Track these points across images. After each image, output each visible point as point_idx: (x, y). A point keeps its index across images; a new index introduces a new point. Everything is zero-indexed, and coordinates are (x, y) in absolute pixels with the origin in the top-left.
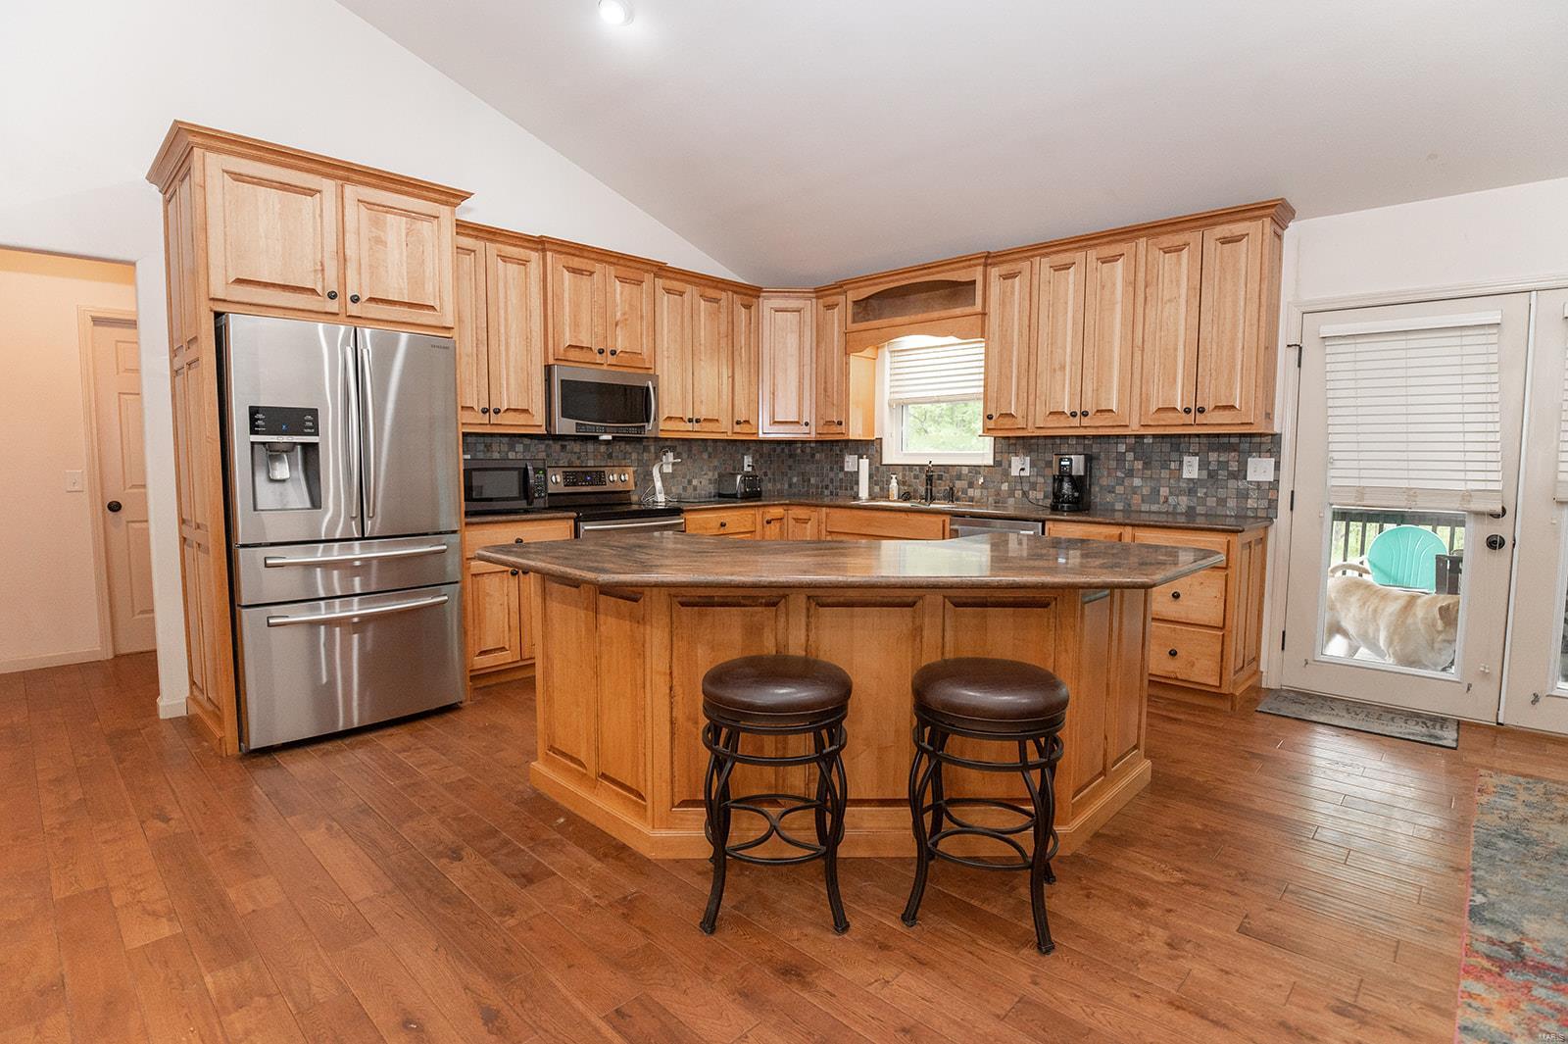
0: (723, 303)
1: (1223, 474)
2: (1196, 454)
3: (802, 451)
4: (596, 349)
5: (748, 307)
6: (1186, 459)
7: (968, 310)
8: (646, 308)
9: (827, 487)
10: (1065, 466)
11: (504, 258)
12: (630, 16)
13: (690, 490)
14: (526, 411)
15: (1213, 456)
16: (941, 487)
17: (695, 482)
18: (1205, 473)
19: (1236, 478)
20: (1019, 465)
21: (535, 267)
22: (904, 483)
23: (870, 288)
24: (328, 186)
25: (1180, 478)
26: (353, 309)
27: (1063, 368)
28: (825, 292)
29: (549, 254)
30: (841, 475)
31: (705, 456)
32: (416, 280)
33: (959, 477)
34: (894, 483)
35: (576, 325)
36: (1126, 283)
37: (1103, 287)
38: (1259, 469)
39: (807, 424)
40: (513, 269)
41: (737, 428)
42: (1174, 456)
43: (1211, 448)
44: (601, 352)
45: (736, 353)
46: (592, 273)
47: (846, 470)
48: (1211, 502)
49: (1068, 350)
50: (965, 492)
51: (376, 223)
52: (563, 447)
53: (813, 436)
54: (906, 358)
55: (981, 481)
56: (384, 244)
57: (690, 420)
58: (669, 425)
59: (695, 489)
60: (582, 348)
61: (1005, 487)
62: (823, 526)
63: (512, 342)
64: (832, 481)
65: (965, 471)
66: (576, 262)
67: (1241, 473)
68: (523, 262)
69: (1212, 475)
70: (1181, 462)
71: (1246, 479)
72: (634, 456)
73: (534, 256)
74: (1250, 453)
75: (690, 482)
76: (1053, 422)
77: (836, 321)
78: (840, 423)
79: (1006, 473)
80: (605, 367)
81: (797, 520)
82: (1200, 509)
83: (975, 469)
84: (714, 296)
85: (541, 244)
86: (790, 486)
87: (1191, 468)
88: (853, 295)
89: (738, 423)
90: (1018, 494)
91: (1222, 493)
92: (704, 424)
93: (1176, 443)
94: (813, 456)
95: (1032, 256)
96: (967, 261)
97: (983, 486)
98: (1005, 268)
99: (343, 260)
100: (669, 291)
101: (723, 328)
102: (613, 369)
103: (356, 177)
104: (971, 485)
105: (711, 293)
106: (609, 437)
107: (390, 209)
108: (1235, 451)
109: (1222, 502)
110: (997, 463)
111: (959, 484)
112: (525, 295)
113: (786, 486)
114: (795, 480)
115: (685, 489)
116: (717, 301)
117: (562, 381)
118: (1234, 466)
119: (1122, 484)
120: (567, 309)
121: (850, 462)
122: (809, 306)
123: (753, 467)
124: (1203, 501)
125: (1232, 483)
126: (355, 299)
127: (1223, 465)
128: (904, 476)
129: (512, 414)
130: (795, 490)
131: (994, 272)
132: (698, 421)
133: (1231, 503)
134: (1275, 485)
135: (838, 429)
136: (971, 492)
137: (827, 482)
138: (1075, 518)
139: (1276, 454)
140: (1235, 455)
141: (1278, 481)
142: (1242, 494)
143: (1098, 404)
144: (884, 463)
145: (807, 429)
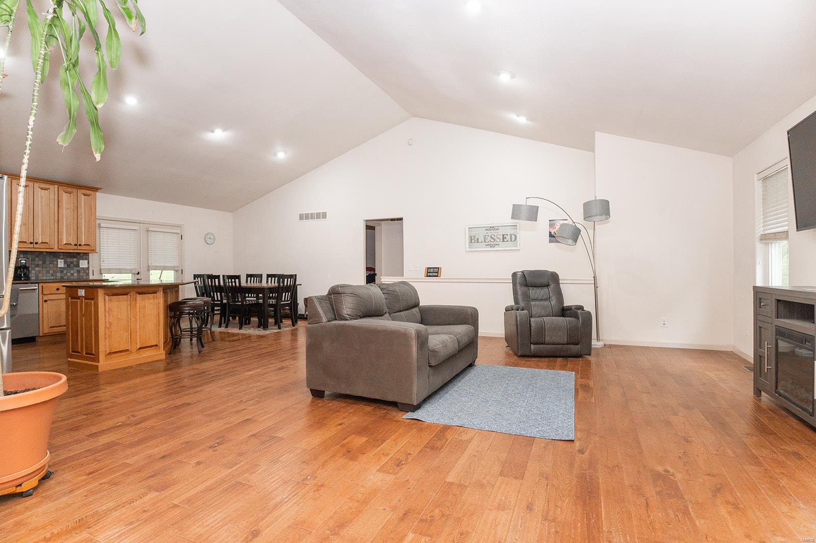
1: (72, 265)
2: (62, 259)
6: (59, 261)
15: (69, 260)
18: (66, 265)
19: (76, 267)
25: (57, 267)
38: (83, 264)
42: (54, 259)
43: (68, 257)
48: (69, 274)
69: (68, 266)
70: (57, 261)
71: (79, 266)
74: (80, 259)
76: (21, 245)
87: (61, 263)
91: (72, 272)
93: (55, 255)
108: (75, 258)
109: (72, 274)
118: (75, 263)
119: (34, 270)
124: (66, 275)
125: (75, 269)
127: (72, 263)
133: (75, 275)
134: (88, 268)
139: (88, 259)
140: (75, 259)
141: (89, 267)
142: (79, 272)
143: (42, 240)
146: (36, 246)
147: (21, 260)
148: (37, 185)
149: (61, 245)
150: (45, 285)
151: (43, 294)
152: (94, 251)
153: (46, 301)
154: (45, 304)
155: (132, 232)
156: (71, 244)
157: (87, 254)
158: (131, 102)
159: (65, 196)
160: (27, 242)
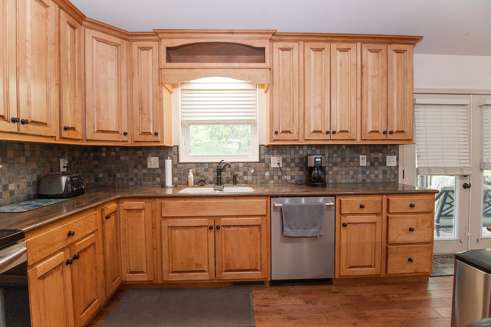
1: (376, 163)
2: (365, 154)
3: (107, 155)
5: (73, 27)
6: (361, 157)
7: (259, 65)
9: (132, 179)
10: (318, 161)
15: (373, 155)
16: (225, 175)
17: (11, 187)
18: (369, 163)
19: (382, 165)
20: (275, 161)
22: (198, 175)
23: (179, 40)
25: (358, 166)
30: (145, 171)
31: (23, 160)
33: (238, 169)
34: (190, 175)
38: (391, 161)
39: (125, 133)
41: (65, 134)
42: (356, 155)
43: (372, 151)
47: (149, 167)
48: (372, 176)
50: (241, 178)
54: (190, 95)
55: (253, 171)
57: (14, 121)
59: (12, 193)
61: (267, 174)
62: (158, 213)
64: (136, 175)
65: (241, 165)
67: (384, 163)
69: (372, 164)
70: (359, 158)
71: (386, 165)
74: (387, 154)
76: (316, 136)
77: (150, 60)
78: (156, 134)
79: (268, 167)
81: (129, 210)
82: (368, 181)
83: (248, 165)
86: (96, 180)
87: (363, 161)
88: (166, 43)
89: (66, 129)
90: (276, 177)
91: (376, 172)
92: (31, 126)
93: (356, 149)
95: (300, 40)
96: (260, 33)
97: (253, 174)
98: (282, 45)
101: (50, 36)
104: (245, 174)
108: (381, 152)
109: (377, 176)
110: (261, 161)
111: (237, 174)
113: (93, 181)
114: (101, 175)
118: (381, 160)
119: (332, 170)
121: (153, 162)
122: (125, 44)
123: (67, 168)
124: (368, 177)
125: (381, 168)
127: (376, 159)
128: (199, 170)
130: (101, 183)
131: (276, 45)
132: (24, 122)
133: (381, 177)
135: (153, 138)
136: (245, 178)
137: (131, 176)
139: (397, 154)
140: (380, 155)
141: (398, 166)
142: (385, 172)
143: (340, 128)
144: (180, 161)
145: (125, 138)
146: (333, 137)
147: (316, 158)
148: (334, 46)
149: (365, 134)
150: (343, 199)
151: (340, 213)
152: (410, 141)
153: (345, 225)
154: (344, 231)
155: (460, 109)
156: (378, 131)
157: (395, 146)
159: (370, 58)
160: (323, 131)
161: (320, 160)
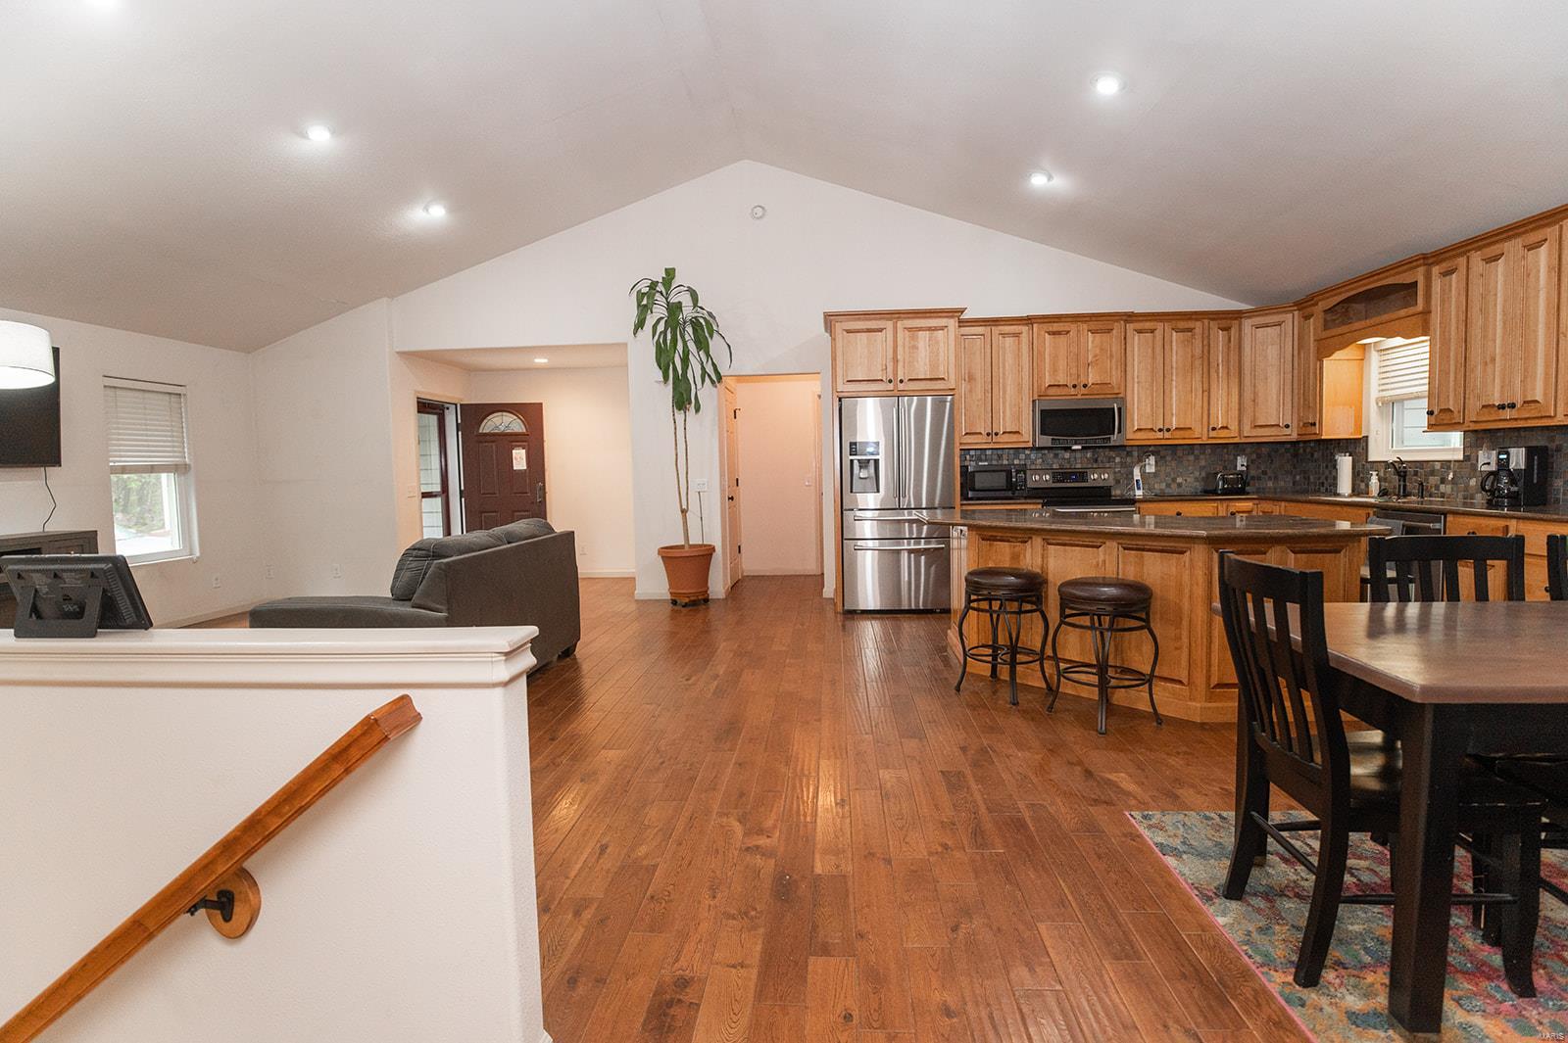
0: (1198, 330)
4: (1070, 385)
5: (1226, 329)
7: (1411, 310)
8: (1116, 348)
10: (1502, 459)
11: (1003, 335)
12: (1050, 178)
13: (1174, 486)
14: (1018, 432)
20: (1485, 460)
21: (1024, 338)
22: (1385, 480)
23: (1335, 298)
24: (889, 325)
26: (901, 387)
27: (1493, 360)
28: (1304, 305)
29: (1035, 325)
31: (1191, 458)
32: (934, 366)
33: (1433, 473)
34: (1374, 480)
35: (1055, 371)
36: (1550, 269)
37: (1528, 275)
39: (1287, 426)
40: (1009, 341)
41: (1213, 434)
44: (1074, 386)
45: (1212, 371)
46: (1068, 332)
49: (1498, 341)
50: (1437, 487)
51: (913, 338)
52: (1056, 455)
53: (1294, 437)
54: (1394, 356)
55: (1451, 476)
56: (917, 348)
57: (1160, 430)
58: (1139, 435)
59: (1180, 485)
60: (1059, 386)
61: (1473, 482)
63: (1008, 388)
64: (1326, 479)
65: (1438, 466)
66: (1056, 327)
68: (1017, 335)
72: (1118, 460)
73: (1024, 329)
75: (1174, 480)
76: (1485, 415)
77: (1312, 330)
78: (1314, 424)
79: (1474, 467)
80: (1079, 397)
83: (1446, 464)
84: (1187, 326)
85: (1029, 320)
88: (1323, 305)
89: (1214, 429)
92: (1175, 433)
94: (1312, 455)
95: (1468, 252)
96: (1409, 264)
97: (1453, 482)
98: (1445, 266)
99: (895, 360)
100: (1140, 332)
101: (1198, 351)
102: (1083, 397)
103: (902, 316)
104: (1443, 481)
105: (1182, 325)
106: (1079, 447)
107: (921, 329)
110: (1467, 458)
111: (1433, 480)
112: (1019, 356)
115: (1168, 486)
116: (1190, 330)
117: (1042, 411)
120: (1047, 361)
122: (1291, 320)
123: (1247, 467)
126: (901, 381)
128: (1385, 473)
129: (1007, 435)
131: (1436, 270)
132: (1168, 430)
135: (1312, 430)
136: (1442, 488)
137: (1322, 479)
138: (1529, 515)
144: (1370, 460)
145: (1288, 431)
158: (1107, 87)
161: (1505, 456)
